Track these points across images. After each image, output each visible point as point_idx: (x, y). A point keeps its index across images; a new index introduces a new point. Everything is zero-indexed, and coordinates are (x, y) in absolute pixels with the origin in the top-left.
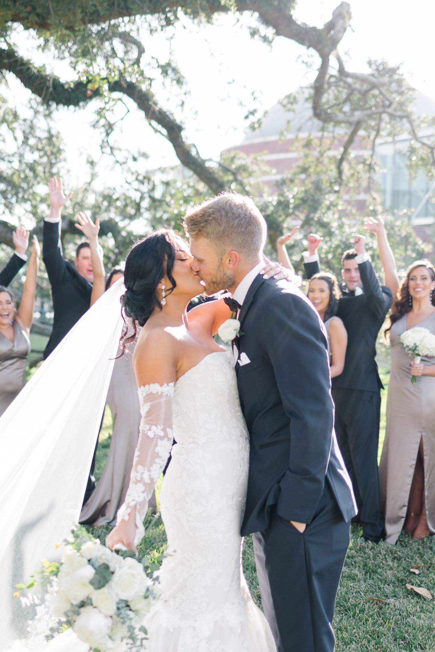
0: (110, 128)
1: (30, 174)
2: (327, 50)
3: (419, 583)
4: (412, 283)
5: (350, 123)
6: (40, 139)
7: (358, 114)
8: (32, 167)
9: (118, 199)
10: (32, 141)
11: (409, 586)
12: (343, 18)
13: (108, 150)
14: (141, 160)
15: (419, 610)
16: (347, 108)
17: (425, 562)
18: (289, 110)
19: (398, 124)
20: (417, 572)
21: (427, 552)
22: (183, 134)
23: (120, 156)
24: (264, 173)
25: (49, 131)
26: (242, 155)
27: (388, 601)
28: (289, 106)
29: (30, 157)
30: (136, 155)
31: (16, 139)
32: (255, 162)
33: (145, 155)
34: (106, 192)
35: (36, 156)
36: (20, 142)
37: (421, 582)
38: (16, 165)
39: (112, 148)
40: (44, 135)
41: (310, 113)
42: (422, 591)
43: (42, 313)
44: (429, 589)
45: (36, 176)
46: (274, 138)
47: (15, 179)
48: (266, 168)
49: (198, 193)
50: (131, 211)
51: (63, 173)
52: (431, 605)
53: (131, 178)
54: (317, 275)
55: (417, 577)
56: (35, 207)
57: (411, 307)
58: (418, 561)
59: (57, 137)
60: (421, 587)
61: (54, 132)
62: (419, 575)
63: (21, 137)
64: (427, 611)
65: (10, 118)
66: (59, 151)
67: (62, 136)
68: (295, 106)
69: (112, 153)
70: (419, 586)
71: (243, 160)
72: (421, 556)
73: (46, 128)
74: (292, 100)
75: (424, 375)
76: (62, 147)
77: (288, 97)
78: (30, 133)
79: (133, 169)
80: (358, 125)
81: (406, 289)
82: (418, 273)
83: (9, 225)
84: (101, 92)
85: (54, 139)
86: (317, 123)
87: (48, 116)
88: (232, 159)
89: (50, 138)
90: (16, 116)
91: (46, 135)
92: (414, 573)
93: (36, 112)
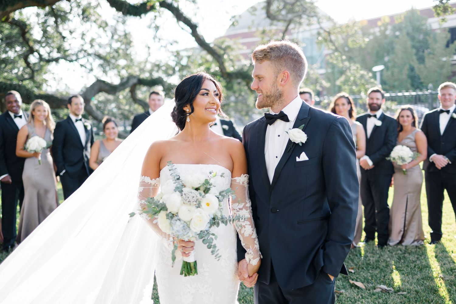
0: (157, 28)
1: (116, 55)
3: (356, 278)
5: (285, 21)
6: (120, 36)
7: (290, 16)
8: (117, 51)
9: (163, 66)
10: (116, 37)
11: (351, 282)
13: (157, 40)
14: (175, 44)
15: (361, 297)
16: (284, 12)
17: (356, 265)
18: (253, 15)
19: (312, 19)
20: (353, 271)
21: (355, 258)
22: (198, 29)
23: (163, 43)
24: (240, 49)
25: (125, 32)
26: (228, 40)
27: (341, 291)
28: (253, 13)
29: (116, 45)
30: (172, 42)
31: (107, 36)
32: (235, 43)
33: (176, 42)
34: (157, 63)
35: (119, 45)
36: (110, 37)
37: (357, 278)
38: (108, 49)
39: (159, 39)
40: (122, 34)
41: (265, 15)
42: (359, 284)
43: (125, 127)
44: (362, 283)
45: (119, 55)
46: (246, 31)
47: (108, 58)
48: (241, 46)
49: (207, 61)
50: (171, 72)
51: (133, 53)
52: (367, 293)
53: (170, 54)
55: (353, 274)
56: (119, 72)
58: (352, 264)
60: (358, 281)
61: (127, 32)
62: (354, 273)
63: (110, 35)
64: (365, 297)
65: (104, 25)
66: (131, 42)
67: (131, 34)
68: (256, 13)
69: (159, 42)
70: (357, 281)
71: (228, 42)
72: (352, 261)
73: (123, 30)
74: (254, 9)
77: (252, 8)
78: (115, 33)
79: (171, 50)
80: (290, 22)
83: (106, 82)
84: (154, 7)
85: (127, 36)
86: (268, 21)
87: (124, 23)
88: (223, 42)
89: (126, 35)
90: (107, 24)
92: (352, 272)
93: (118, 21)
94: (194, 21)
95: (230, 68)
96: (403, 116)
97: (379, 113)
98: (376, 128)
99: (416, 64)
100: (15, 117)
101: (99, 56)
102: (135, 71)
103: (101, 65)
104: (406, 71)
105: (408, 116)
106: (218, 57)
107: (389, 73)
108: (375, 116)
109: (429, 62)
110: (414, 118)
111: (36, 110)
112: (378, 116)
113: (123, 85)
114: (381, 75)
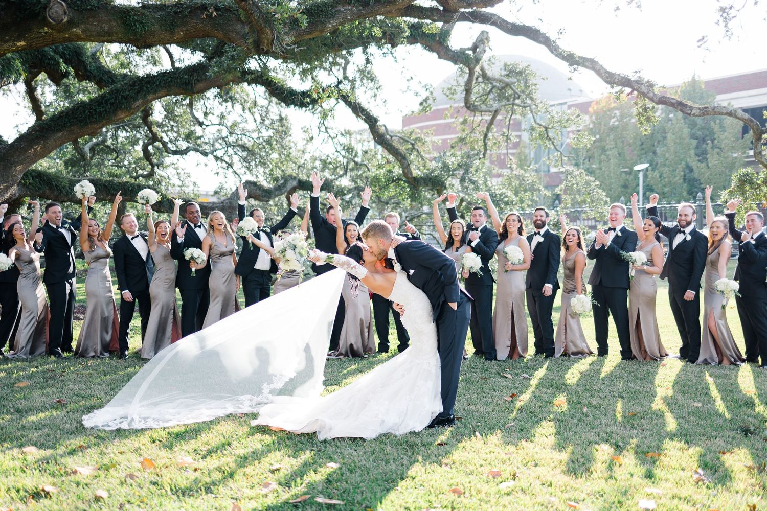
1: (267, 146)
2: (472, 66)
4: (508, 223)
5: (491, 112)
6: (273, 121)
7: (495, 105)
8: (268, 141)
9: (330, 163)
10: (267, 122)
12: (483, 43)
13: (323, 129)
18: (451, 99)
20: (508, 370)
22: (378, 124)
23: (332, 133)
25: (280, 116)
28: (451, 96)
29: (266, 134)
30: (343, 132)
31: (255, 121)
34: (322, 158)
35: (271, 132)
36: (258, 123)
39: (326, 128)
45: (271, 148)
47: (255, 148)
49: (388, 162)
50: (340, 171)
53: (340, 148)
54: (456, 221)
57: (507, 237)
59: (286, 120)
61: (283, 116)
63: (259, 119)
66: (288, 129)
68: (455, 96)
69: (326, 131)
73: (278, 113)
74: (452, 91)
75: (512, 270)
76: (289, 125)
78: (266, 116)
79: (341, 142)
80: (496, 112)
81: (505, 226)
82: (511, 218)
86: (466, 111)
88: (411, 134)
89: (281, 120)
90: (255, 104)
91: (278, 117)
94: (375, 113)
95: (416, 173)
96: (569, 235)
97: (542, 231)
98: (539, 244)
99: (694, 162)
100: (196, 227)
101: (244, 148)
102: (291, 169)
103: (245, 160)
104: (680, 172)
105: (574, 235)
106: (401, 158)
107: (656, 174)
108: (539, 233)
109: (713, 160)
110: (579, 238)
111: (214, 220)
112: (542, 233)
113: (279, 190)
114: (645, 176)
